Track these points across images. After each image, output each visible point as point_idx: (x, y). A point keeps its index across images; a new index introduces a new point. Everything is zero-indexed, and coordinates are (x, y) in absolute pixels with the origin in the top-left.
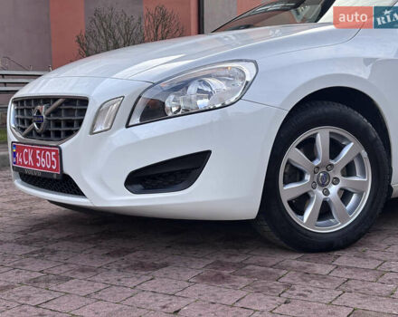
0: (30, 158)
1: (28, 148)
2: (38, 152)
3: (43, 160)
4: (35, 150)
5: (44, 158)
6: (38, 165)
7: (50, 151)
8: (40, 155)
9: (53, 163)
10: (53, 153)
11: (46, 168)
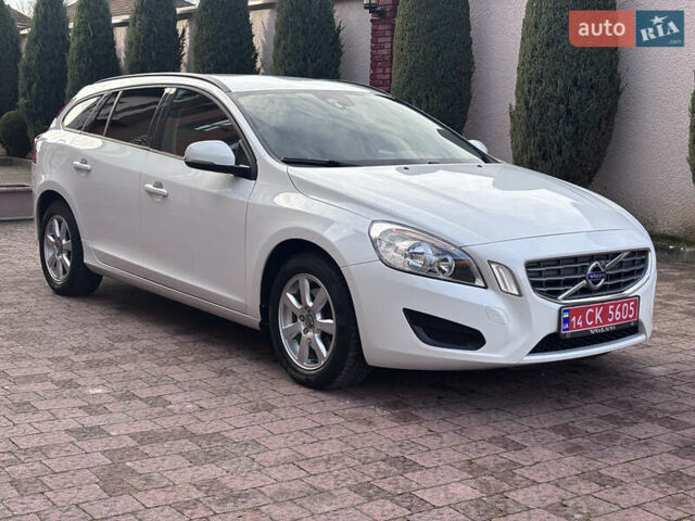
0: (598, 316)
1: (594, 308)
2: (611, 307)
3: (617, 313)
4: (606, 308)
5: (620, 310)
6: (610, 320)
7: (628, 303)
8: (614, 310)
9: (630, 312)
10: (632, 303)
11: (621, 319)
